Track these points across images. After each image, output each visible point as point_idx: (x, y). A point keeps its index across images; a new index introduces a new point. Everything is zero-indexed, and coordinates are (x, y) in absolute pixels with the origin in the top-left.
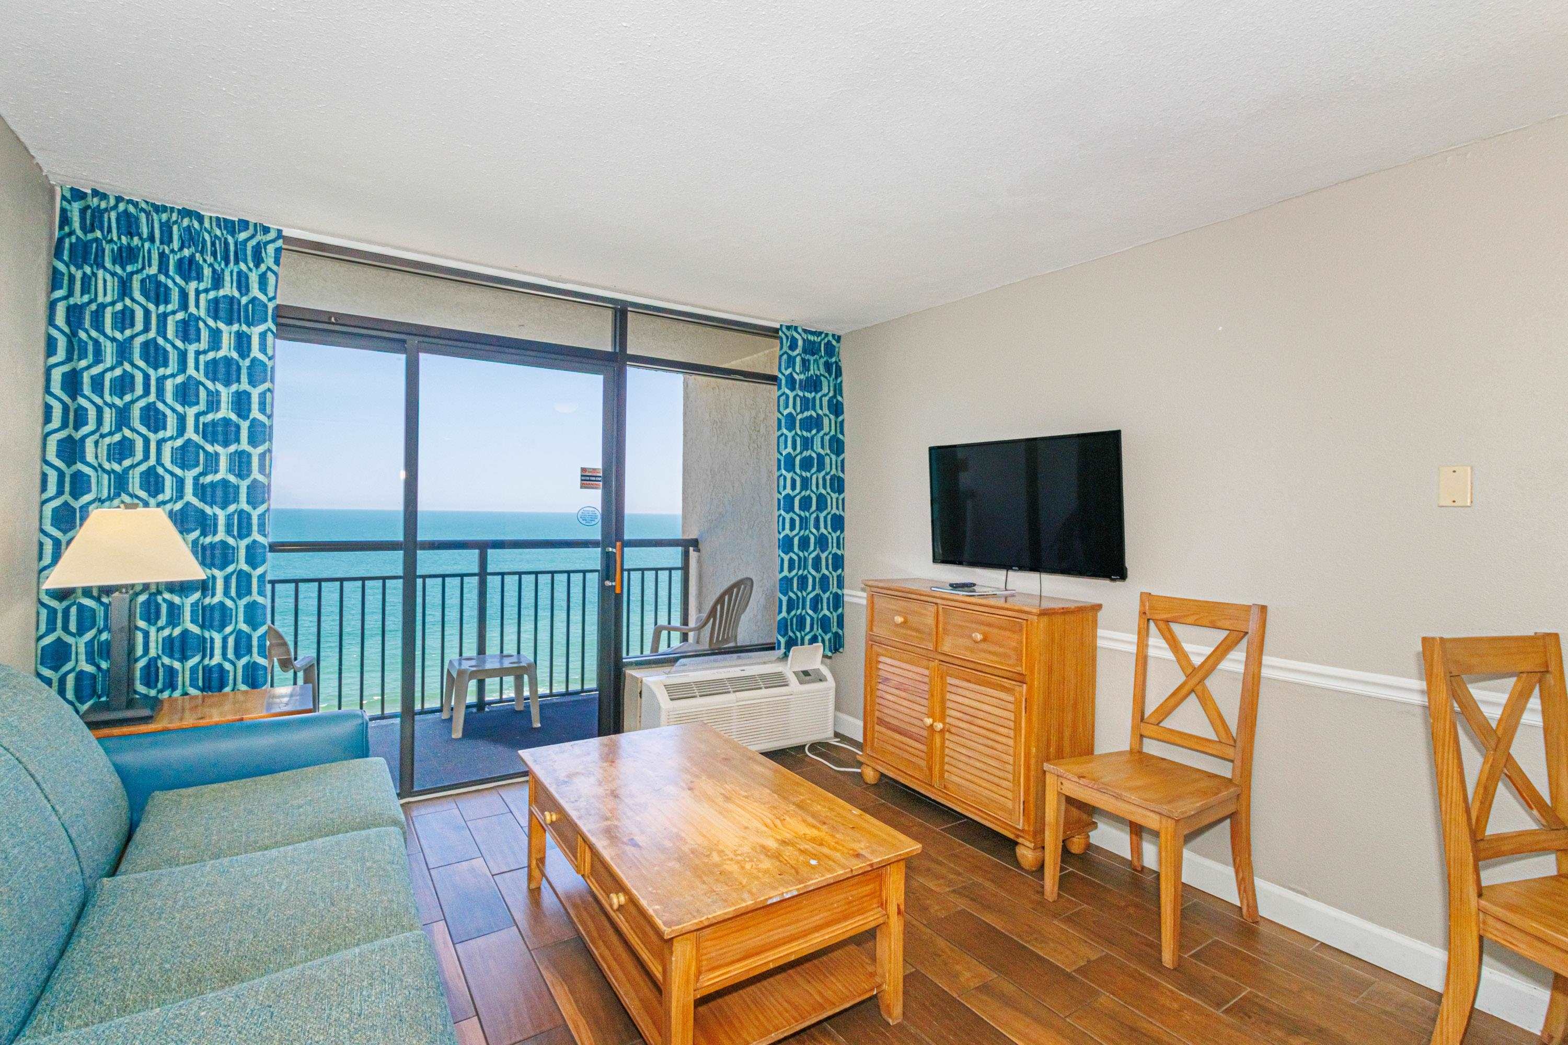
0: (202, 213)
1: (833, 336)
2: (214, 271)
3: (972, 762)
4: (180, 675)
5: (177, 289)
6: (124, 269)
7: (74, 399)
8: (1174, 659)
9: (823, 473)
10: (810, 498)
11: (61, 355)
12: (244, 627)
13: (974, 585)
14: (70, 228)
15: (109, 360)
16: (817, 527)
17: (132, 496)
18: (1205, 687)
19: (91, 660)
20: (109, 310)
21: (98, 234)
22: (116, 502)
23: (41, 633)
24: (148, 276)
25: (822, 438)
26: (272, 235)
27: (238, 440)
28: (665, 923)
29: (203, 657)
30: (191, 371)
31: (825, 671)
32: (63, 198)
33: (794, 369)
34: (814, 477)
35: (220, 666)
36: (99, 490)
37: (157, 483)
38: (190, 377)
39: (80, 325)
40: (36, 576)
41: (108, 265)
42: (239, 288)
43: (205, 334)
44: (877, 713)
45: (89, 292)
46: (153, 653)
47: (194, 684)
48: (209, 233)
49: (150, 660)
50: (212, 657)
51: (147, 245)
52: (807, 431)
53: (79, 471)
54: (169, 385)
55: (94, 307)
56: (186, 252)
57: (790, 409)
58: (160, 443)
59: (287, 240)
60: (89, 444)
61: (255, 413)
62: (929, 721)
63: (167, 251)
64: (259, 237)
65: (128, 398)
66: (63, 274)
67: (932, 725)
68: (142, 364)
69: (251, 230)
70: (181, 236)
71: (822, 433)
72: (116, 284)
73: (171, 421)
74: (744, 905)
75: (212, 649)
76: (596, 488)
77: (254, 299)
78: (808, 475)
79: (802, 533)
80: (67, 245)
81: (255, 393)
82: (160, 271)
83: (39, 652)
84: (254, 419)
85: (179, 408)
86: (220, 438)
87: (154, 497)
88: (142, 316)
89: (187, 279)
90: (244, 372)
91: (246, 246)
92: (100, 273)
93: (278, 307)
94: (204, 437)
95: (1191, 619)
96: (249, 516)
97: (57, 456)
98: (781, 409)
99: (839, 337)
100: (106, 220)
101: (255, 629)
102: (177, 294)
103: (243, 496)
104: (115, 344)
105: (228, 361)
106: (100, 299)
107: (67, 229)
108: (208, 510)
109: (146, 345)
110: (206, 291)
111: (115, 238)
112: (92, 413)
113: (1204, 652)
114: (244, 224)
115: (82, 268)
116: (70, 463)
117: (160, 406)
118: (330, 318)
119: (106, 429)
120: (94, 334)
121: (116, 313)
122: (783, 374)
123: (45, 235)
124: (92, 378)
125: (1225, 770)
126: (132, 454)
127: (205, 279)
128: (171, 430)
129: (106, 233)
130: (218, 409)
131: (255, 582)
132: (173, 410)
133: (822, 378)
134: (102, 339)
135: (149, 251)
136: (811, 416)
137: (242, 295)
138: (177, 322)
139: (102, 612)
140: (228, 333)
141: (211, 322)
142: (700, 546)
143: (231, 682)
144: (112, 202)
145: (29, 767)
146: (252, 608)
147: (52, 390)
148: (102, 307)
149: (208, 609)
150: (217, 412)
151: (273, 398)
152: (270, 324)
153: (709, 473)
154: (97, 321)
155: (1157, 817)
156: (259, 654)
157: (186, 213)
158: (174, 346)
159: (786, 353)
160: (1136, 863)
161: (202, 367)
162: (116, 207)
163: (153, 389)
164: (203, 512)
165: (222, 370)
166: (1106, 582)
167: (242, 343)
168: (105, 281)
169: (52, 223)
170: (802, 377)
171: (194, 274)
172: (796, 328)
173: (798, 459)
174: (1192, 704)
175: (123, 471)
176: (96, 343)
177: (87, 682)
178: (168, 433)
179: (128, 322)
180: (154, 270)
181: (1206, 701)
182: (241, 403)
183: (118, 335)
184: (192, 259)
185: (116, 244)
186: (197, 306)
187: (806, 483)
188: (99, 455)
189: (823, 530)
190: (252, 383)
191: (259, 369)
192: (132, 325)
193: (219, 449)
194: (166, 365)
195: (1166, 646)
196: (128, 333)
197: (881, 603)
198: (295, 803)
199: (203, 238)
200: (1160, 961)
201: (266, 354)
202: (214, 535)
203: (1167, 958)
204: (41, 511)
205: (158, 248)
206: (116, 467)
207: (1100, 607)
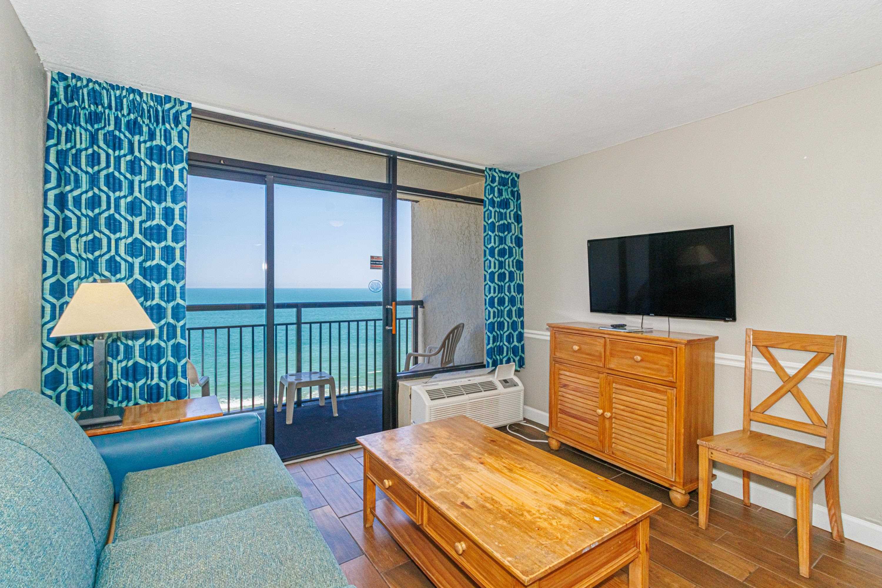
0: (142, 91)
1: (516, 174)
2: (150, 129)
3: (633, 437)
4: (133, 391)
5: (127, 140)
6: (93, 127)
7: (62, 211)
8: (774, 371)
9: (512, 258)
10: (504, 273)
11: (53, 182)
12: (171, 359)
13: (626, 325)
14: (58, 99)
15: (84, 186)
16: (509, 292)
17: (101, 275)
18: (798, 389)
19: (76, 383)
20: (84, 153)
21: (76, 103)
22: (91, 279)
23: (44, 366)
24: (108, 132)
25: (511, 237)
26: (185, 107)
27: (166, 239)
28: (522, 572)
29: (147, 379)
30: (136, 194)
31: (516, 380)
32: (53, 79)
33: (494, 195)
34: (507, 261)
35: (158, 385)
36: (80, 272)
37: (116, 266)
38: (136, 197)
39: (65, 163)
40: (40, 328)
41: (83, 124)
42: (165, 140)
43: (144, 170)
44: (559, 406)
45: (71, 142)
46: (115, 377)
47: (142, 398)
48: (146, 104)
49: (114, 381)
50: (152, 379)
51: (107, 111)
52: (501, 233)
53: (67, 259)
54: (123, 202)
55: (74, 151)
56: (132, 116)
57: (492, 220)
58: (117, 241)
59: (194, 110)
60: (73, 240)
61: (177, 221)
62: (600, 411)
63: (120, 115)
64: (177, 107)
65: (97, 211)
66: (54, 129)
67: (603, 414)
68: (105, 189)
69: (172, 103)
70: (128, 105)
71: (511, 234)
72: (88, 136)
73: (125, 226)
74: (569, 555)
75: (152, 374)
76: (380, 269)
77: (175, 147)
78: (503, 259)
79: (499, 295)
80: (56, 110)
81: (177, 209)
82: (115, 128)
83: (43, 378)
84: (177, 225)
85: (129, 218)
86: (155, 237)
87: (114, 276)
88: (105, 157)
89: (133, 134)
90: (169, 194)
91: (169, 113)
92: (78, 129)
93: (189, 154)
94: (145, 237)
95: (786, 345)
96: (174, 288)
97: (53, 249)
98: (486, 220)
99: (519, 175)
100: (81, 94)
101: (179, 361)
102: (127, 143)
103: (169, 276)
104: (88, 176)
105: (159, 187)
106: (78, 146)
107: (55, 99)
108: (148, 284)
109: (107, 176)
110: (145, 142)
111: (87, 107)
112: (74, 221)
113: (798, 367)
114: (168, 99)
115: (66, 125)
116: (60, 254)
117: (117, 216)
118: (220, 161)
119: (83, 232)
120: (74, 169)
121: (88, 155)
122: (488, 198)
123: (42, 103)
124: (74, 198)
125: (820, 443)
126: (100, 248)
127: (144, 134)
128: (124, 232)
129: (81, 103)
130: (153, 219)
131: (179, 330)
132: (126, 219)
133: (510, 200)
134: (79, 172)
135: (109, 115)
136: (504, 223)
137: (167, 145)
138: (127, 162)
139: (83, 351)
140: (159, 169)
141: (148, 162)
142: (425, 305)
143: (165, 395)
144: (85, 82)
145: (56, 466)
146: (177, 348)
147: (48, 206)
148: (80, 151)
149: (149, 348)
150: (152, 220)
151: (187, 212)
152: (184, 164)
153: (430, 260)
154: (76, 161)
155: (794, 477)
156: (182, 376)
157: (132, 91)
158: (125, 177)
159: (489, 184)
160: (746, 501)
161: (143, 191)
162: (87, 85)
163: (112, 205)
164: (145, 285)
165: (155, 192)
166: (722, 323)
167: (168, 175)
168: (81, 134)
169: (46, 96)
170: (498, 199)
171: (137, 131)
172: (495, 170)
173: (497, 250)
174: (789, 400)
175: (95, 258)
176: (76, 174)
177: (74, 398)
178: (123, 234)
179: (96, 161)
180: (111, 128)
181: (800, 398)
182: (168, 215)
183: (90, 170)
184: (135, 121)
185: (87, 110)
186: (140, 152)
187: (501, 265)
188: (79, 248)
189: (513, 293)
190: (174, 201)
191: (179, 192)
192: (99, 163)
193: (154, 244)
194: (120, 190)
195: (767, 363)
196: (96, 168)
197: (562, 337)
198: (226, 479)
199: (142, 108)
200: (799, 572)
201: (183, 183)
202: (152, 300)
203: (804, 570)
204: (43, 286)
205: (114, 113)
206: (90, 256)
207: (717, 338)
